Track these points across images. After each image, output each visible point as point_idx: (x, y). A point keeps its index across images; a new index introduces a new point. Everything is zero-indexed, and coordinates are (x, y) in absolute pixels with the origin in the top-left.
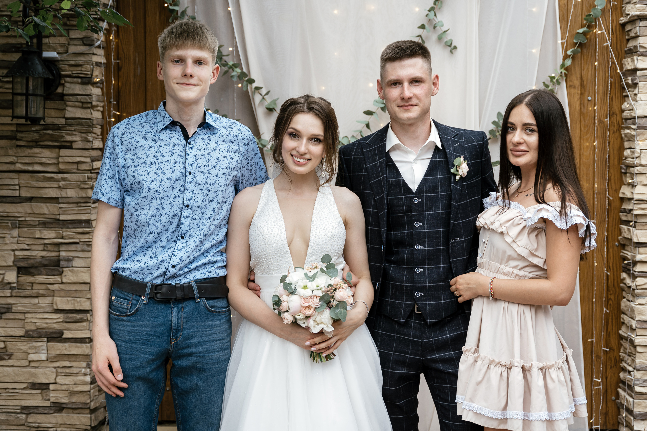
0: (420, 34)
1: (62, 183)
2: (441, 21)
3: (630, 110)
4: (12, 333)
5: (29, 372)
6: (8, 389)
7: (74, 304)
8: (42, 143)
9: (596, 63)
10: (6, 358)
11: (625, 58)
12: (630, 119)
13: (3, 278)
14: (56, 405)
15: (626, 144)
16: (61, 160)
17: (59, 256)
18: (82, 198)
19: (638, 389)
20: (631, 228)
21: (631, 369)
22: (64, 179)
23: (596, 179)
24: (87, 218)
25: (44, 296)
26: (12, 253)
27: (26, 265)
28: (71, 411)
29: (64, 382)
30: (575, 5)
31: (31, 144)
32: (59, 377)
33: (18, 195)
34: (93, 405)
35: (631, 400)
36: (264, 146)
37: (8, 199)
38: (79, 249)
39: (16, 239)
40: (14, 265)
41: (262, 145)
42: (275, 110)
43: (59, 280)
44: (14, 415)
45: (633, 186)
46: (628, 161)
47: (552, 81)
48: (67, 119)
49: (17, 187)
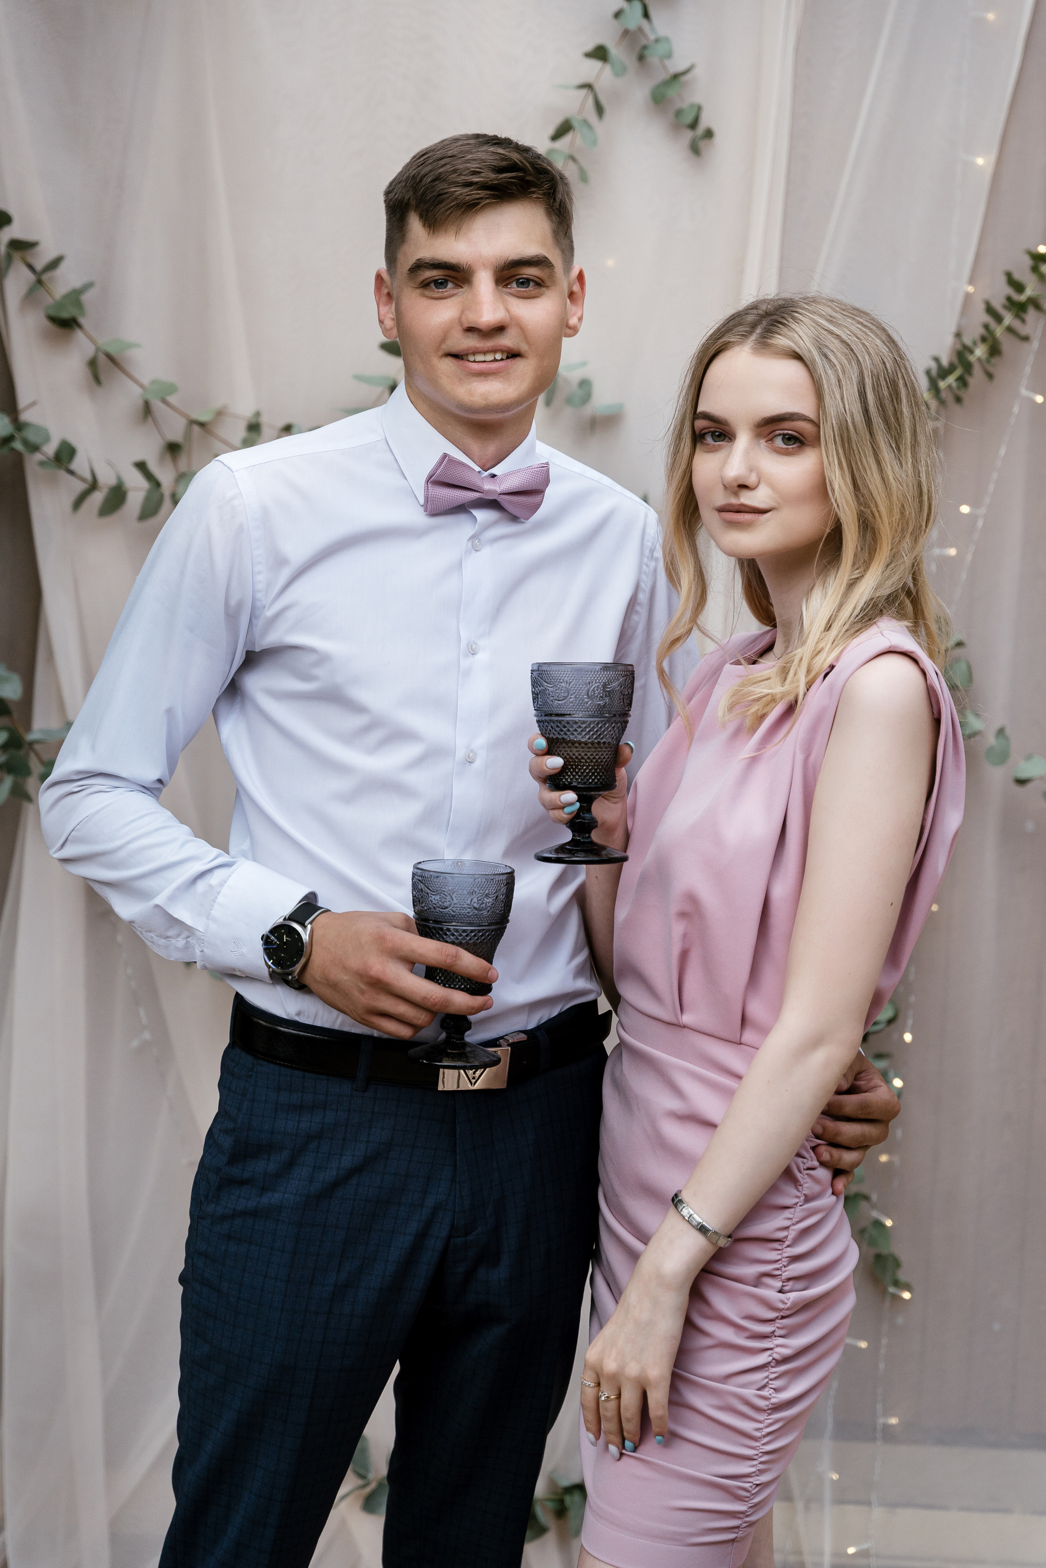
0: (590, 80)
2: (667, 40)
36: (35, 448)
41: (26, 443)
42: (79, 326)
47: (1035, 269)
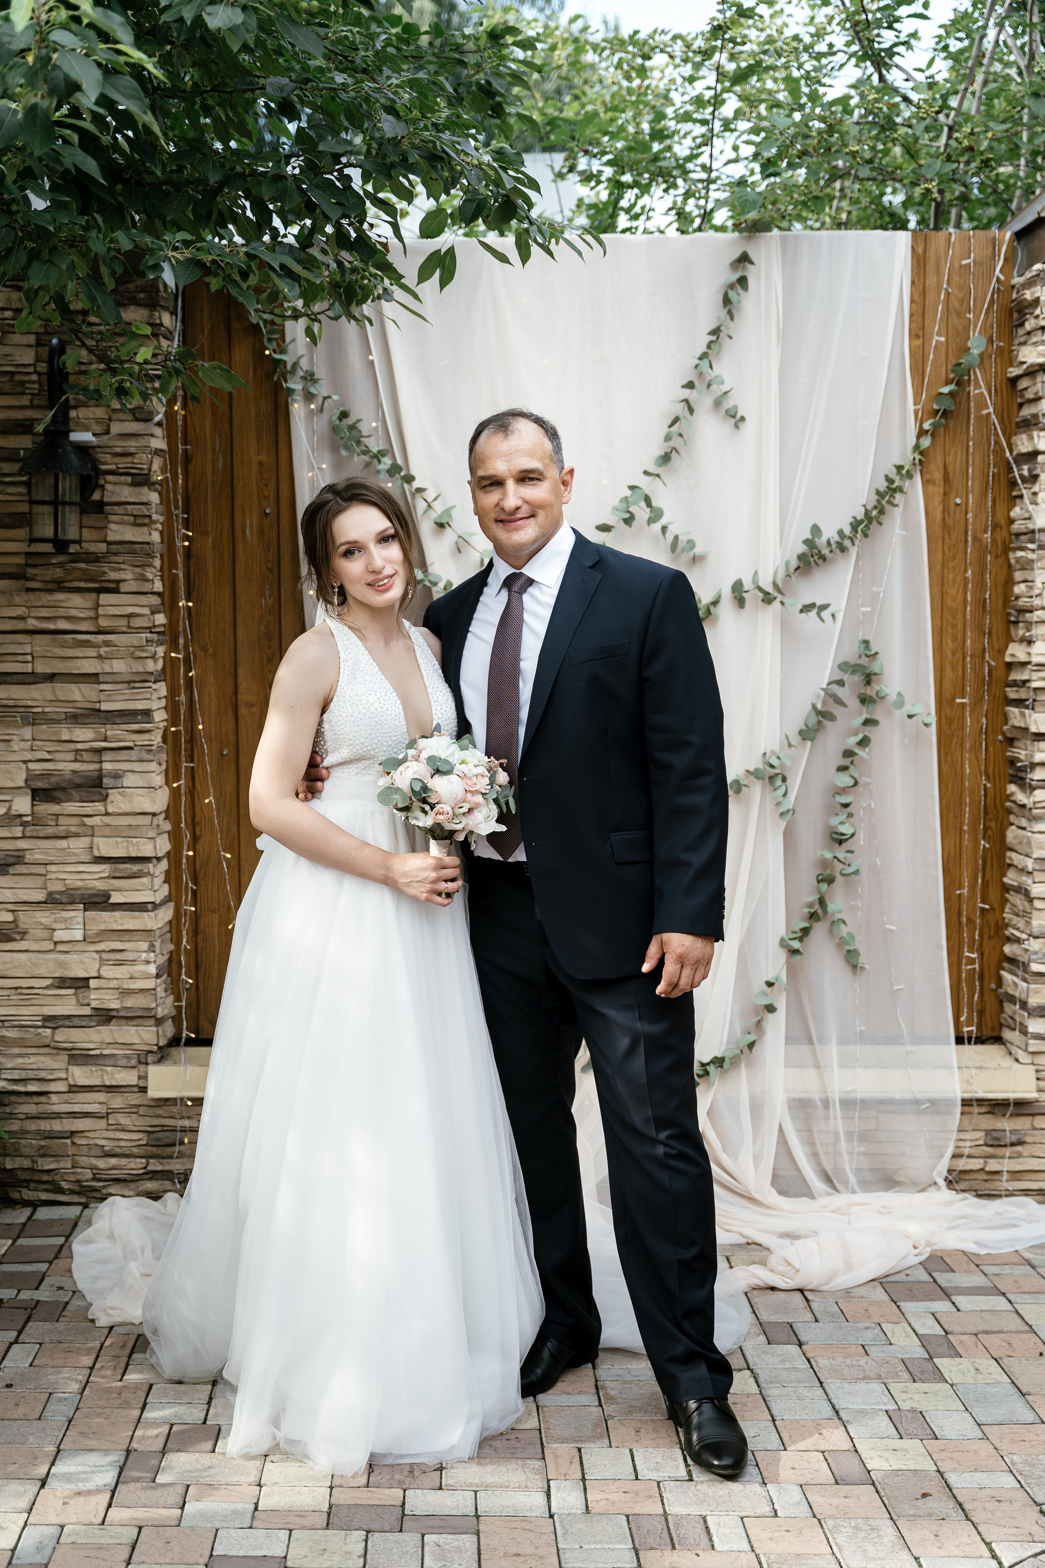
0: (686, 397)
1: (103, 651)
2: (721, 377)
3: (1025, 519)
4: (26, 898)
5: (56, 960)
6: (21, 988)
7: (128, 847)
8: (67, 585)
9: (971, 443)
10: (18, 937)
11: (1016, 434)
12: (1025, 534)
13: (10, 808)
14: (100, 1013)
15: (1018, 575)
16: (101, 611)
17: (101, 770)
18: (138, 673)
19: (1035, 967)
20: (1027, 711)
21: (1024, 936)
22: (107, 644)
23: (969, 633)
24: (145, 707)
25: (77, 835)
26: (24, 766)
27: (47, 786)
28: (124, 1022)
29: (113, 976)
30: (936, 347)
31: (50, 586)
32: (105, 967)
33: (30, 671)
34: (160, 1012)
35: (1025, 985)
37: (15, 677)
38: (134, 758)
39: (29, 743)
40: (28, 786)
42: (449, 527)
43: (103, 809)
44: (32, 1030)
45: (1030, 642)
46: (1022, 602)
47: (899, 473)
48: (109, 543)
49: (29, 658)
